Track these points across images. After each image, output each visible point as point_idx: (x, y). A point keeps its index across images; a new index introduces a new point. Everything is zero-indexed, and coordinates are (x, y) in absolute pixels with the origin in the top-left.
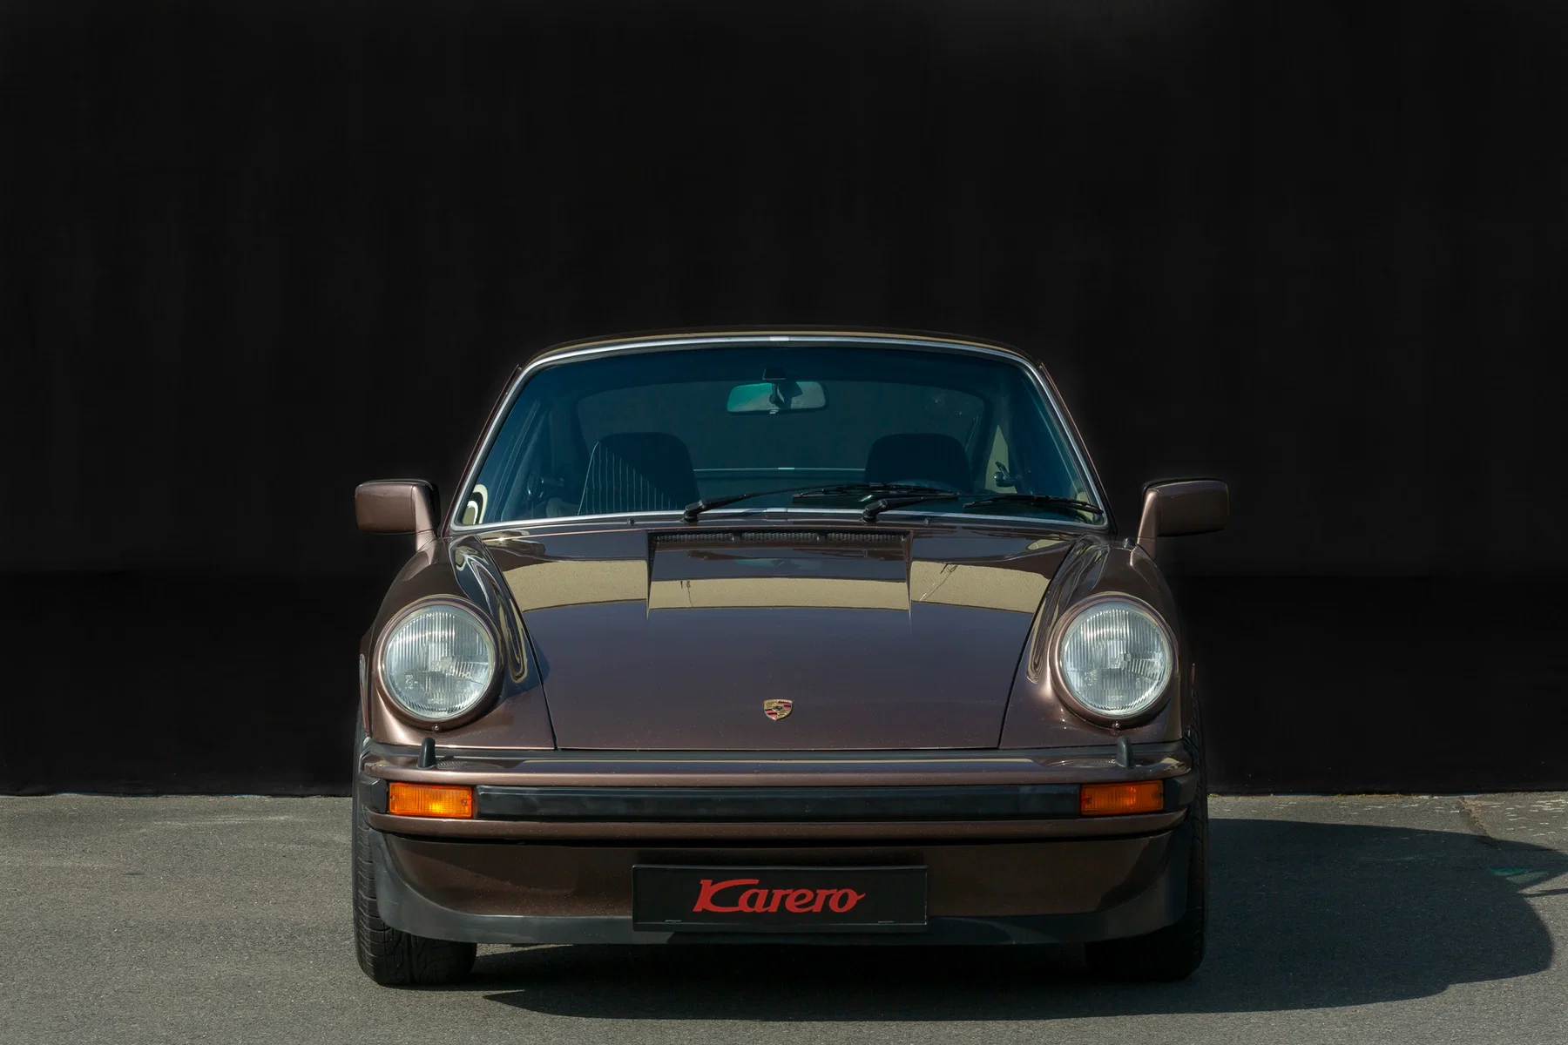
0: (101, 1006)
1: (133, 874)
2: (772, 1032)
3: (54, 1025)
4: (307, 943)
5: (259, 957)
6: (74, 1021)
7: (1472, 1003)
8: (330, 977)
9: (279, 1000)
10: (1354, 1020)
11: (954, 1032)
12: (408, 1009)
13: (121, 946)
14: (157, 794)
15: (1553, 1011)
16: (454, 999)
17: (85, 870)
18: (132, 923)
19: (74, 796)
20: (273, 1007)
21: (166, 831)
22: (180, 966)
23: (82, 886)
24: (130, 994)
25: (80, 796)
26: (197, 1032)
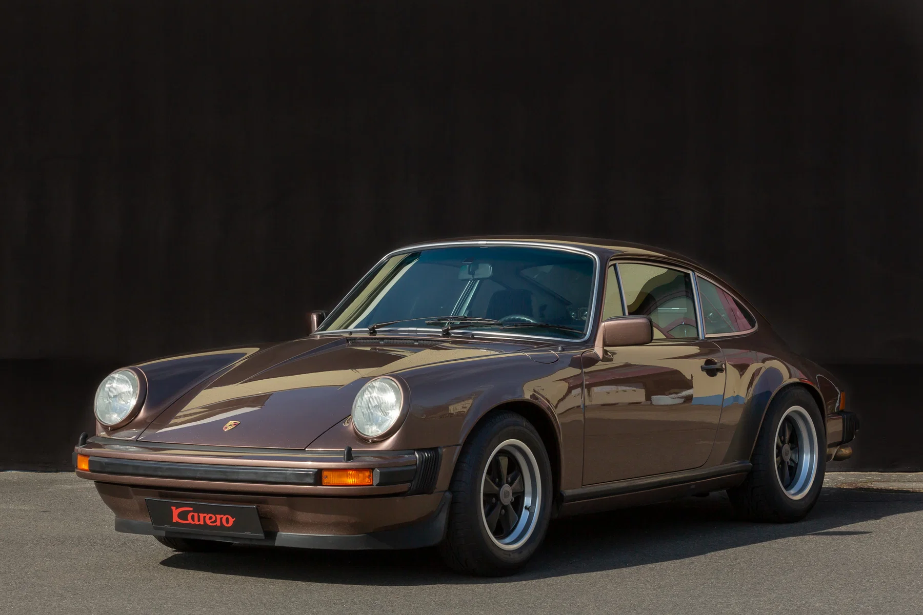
0: (28, 578)
1: (45, 512)
2: (366, 593)
3: (5, 587)
4: (132, 547)
5: (108, 554)
6: (14, 585)
7: (718, 579)
8: (144, 564)
9: (118, 576)
10: (659, 588)
11: (458, 593)
12: (183, 581)
13: (38, 547)
14: (57, 471)
15: (759, 583)
16: (206, 576)
17: (20, 510)
18: (44, 536)
19: (14, 472)
20: (115, 579)
21: (61, 490)
22: (68, 558)
23: (19, 518)
24: (43, 572)
25: (18, 472)
26: (77, 592)
